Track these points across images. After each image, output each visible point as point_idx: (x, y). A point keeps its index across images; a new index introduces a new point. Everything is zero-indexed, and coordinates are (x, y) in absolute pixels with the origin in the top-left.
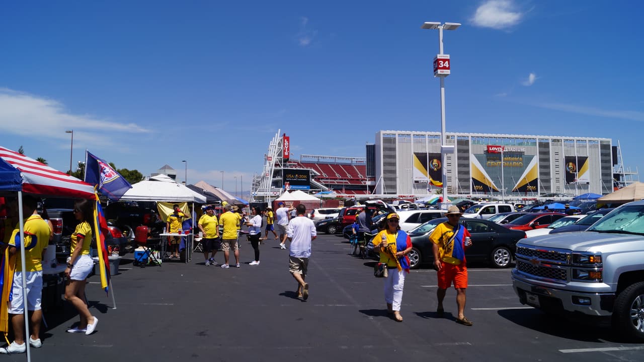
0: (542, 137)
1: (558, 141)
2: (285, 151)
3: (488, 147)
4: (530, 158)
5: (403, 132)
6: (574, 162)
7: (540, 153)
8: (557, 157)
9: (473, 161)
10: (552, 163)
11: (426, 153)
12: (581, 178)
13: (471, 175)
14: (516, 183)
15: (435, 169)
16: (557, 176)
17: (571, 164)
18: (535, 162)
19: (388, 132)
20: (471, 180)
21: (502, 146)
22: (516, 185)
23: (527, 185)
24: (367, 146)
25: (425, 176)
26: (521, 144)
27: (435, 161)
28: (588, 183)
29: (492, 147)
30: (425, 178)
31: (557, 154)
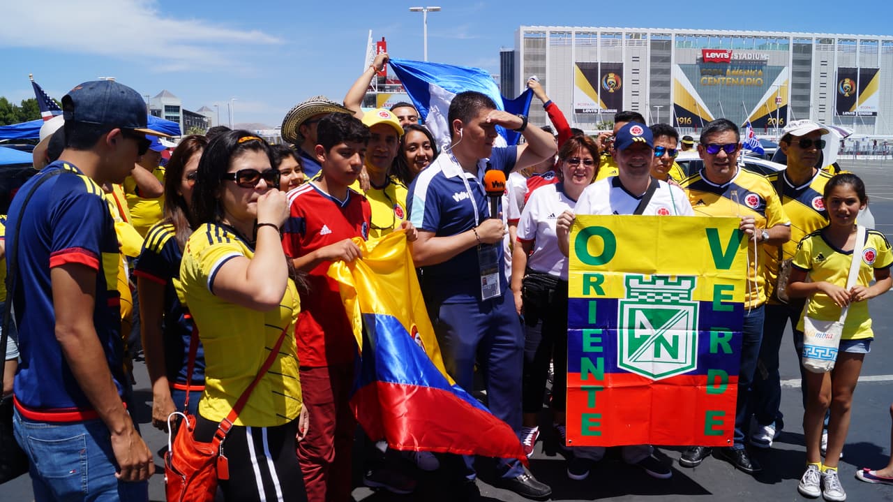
0: (801, 35)
1: (830, 41)
3: (704, 52)
4: (776, 71)
5: (559, 29)
6: (853, 78)
7: (795, 62)
8: (824, 69)
9: (678, 76)
10: (815, 80)
11: (597, 63)
12: (863, 104)
13: (674, 99)
14: (749, 113)
15: (612, 90)
16: (822, 101)
17: (847, 81)
18: (785, 79)
19: (533, 28)
20: (672, 109)
21: (729, 51)
22: (749, 117)
23: (768, 116)
24: (502, 53)
25: (593, 102)
26: (762, 47)
27: (612, 76)
28: (875, 114)
29: (710, 52)
30: (593, 105)
31: (824, 63)
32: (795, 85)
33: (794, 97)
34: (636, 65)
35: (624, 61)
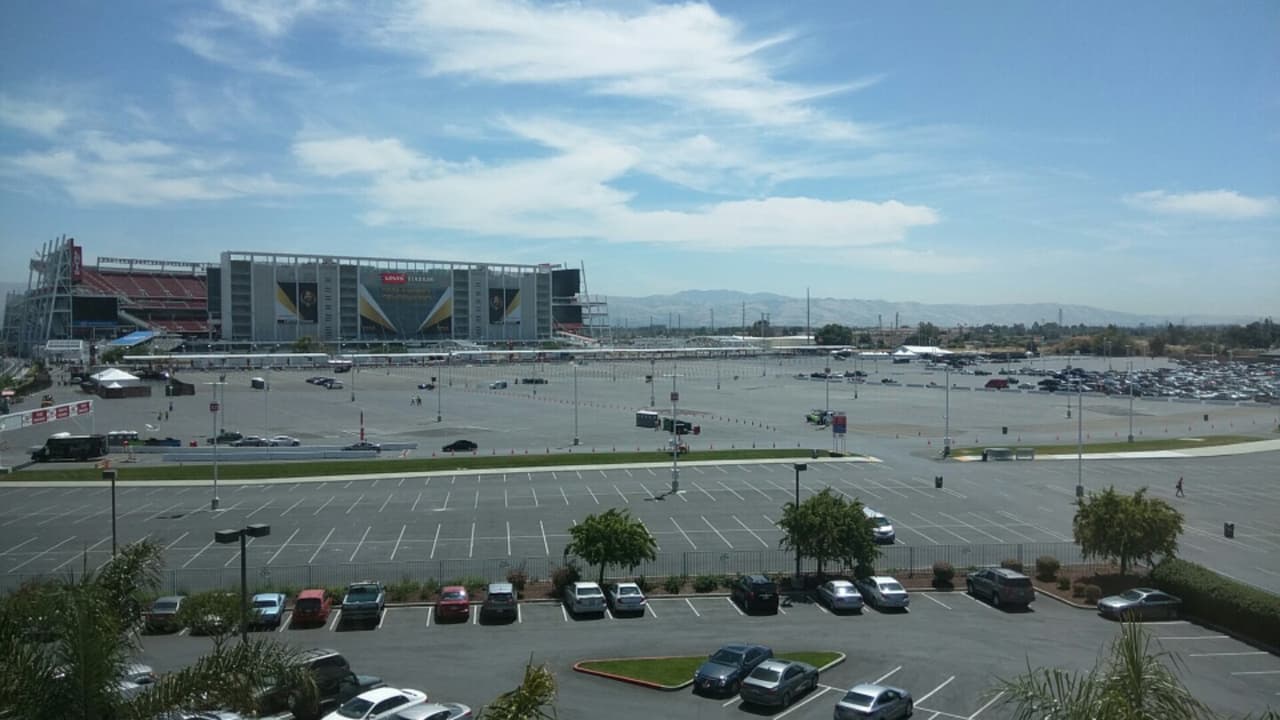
2: (74, 268)
3: (384, 275)
4: (441, 291)
6: (501, 296)
7: (456, 283)
8: (478, 289)
9: (363, 294)
10: (471, 298)
11: (296, 282)
12: (510, 315)
13: (360, 311)
14: (422, 324)
15: (308, 304)
16: (478, 314)
17: (496, 298)
18: (448, 297)
20: (359, 318)
21: (403, 274)
22: (421, 327)
23: (435, 326)
25: (290, 313)
27: (308, 293)
28: (518, 323)
29: (389, 275)
30: (293, 316)
31: (478, 284)
32: (456, 302)
33: (457, 311)
34: (328, 285)
35: (318, 281)
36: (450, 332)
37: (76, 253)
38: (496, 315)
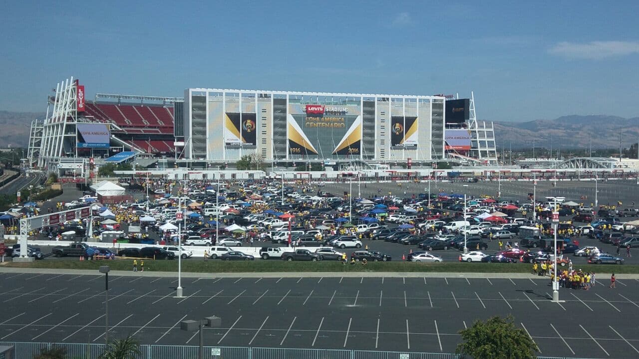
0: (368, 96)
1: (385, 99)
2: (79, 103)
3: (307, 107)
4: (352, 120)
5: (215, 90)
6: (401, 123)
7: (365, 113)
8: (383, 117)
9: (291, 121)
10: (377, 123)
11: (240, 113)
12: (408, 139)
13: (289, 136)
14: (336, 146)
15: (249, 131)
16: (382, 138)
17: (397, 124)
18: (358, 123)
19: (198, 90)
20: (288, 142)
21: (322, 106)
22: (336, 149)
23: (348, 147)
24: (175, 103)
25: (235, 137)
26: (343, 103)
27: (249, 121)
28: (416, 145)
29: (311, 107)
30: (237, 140)
31: (383, 113)
32: (365, 127)
33: (365, 134)
34: (264, 115)
35: (257, 113)
36: (359, 153)
37: (80, 90)
38: (396, 139)
